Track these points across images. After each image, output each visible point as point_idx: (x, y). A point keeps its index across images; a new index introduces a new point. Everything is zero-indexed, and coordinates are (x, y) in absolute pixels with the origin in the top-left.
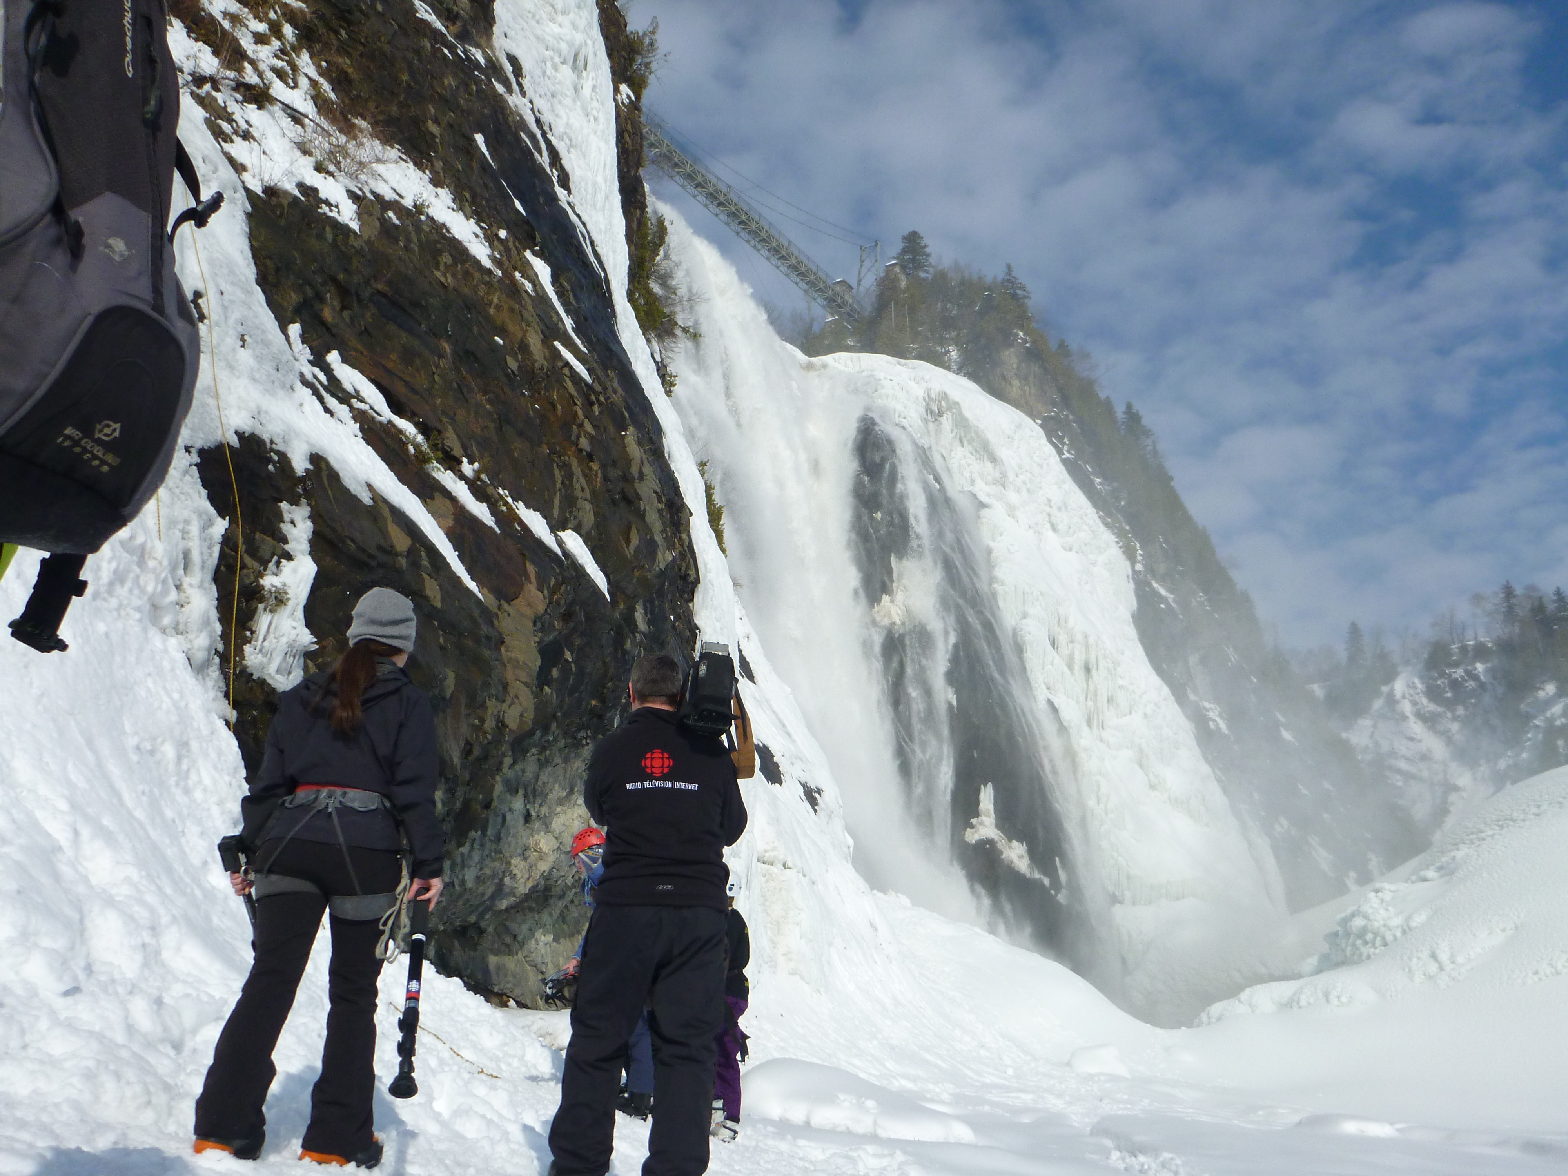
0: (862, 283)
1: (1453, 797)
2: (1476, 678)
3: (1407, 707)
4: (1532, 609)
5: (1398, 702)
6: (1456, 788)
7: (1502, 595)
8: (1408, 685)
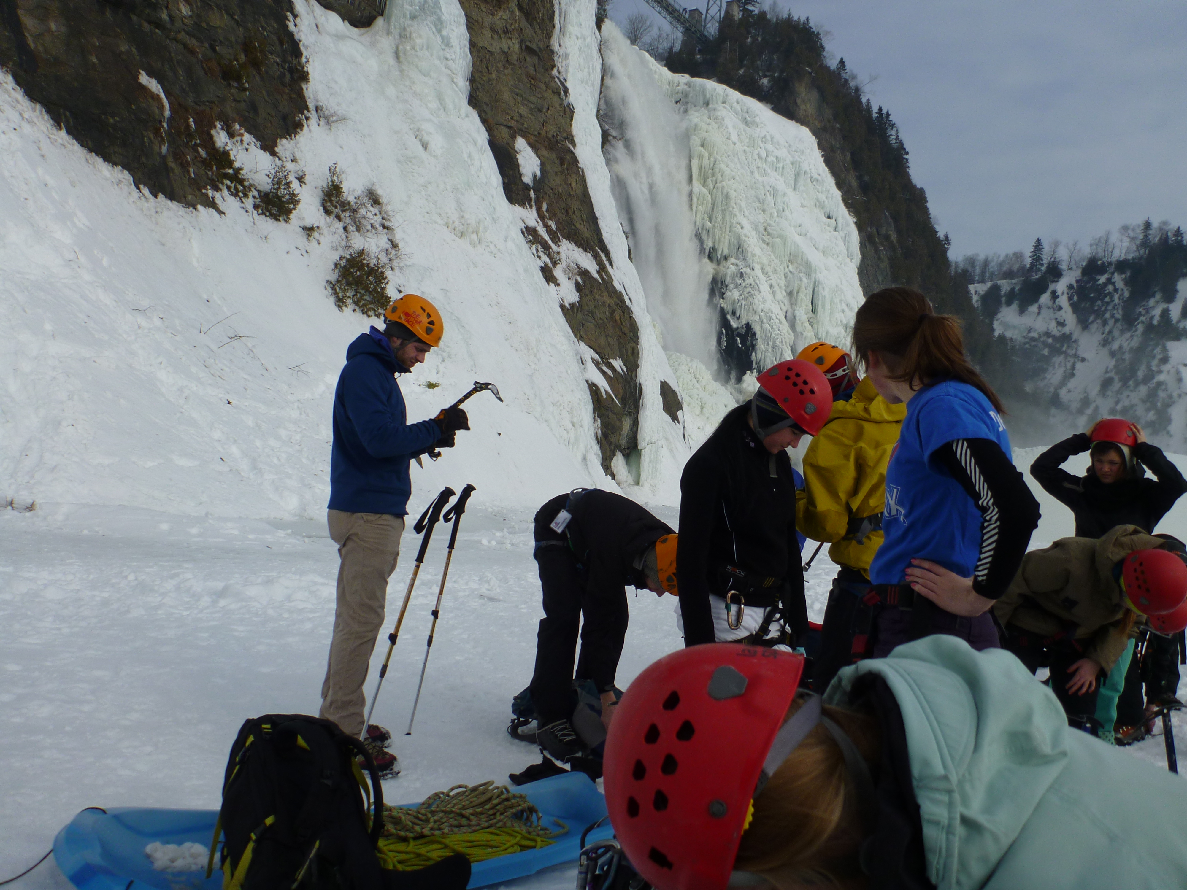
0: (709, 12)
1: (1079, 365)
2: (1113, 284)
3: (1063, 301)
4: (1161, 238)
5: (1058, 297)
6: (1083, 360)
7: (1143, 228)
8: (1067, 286)
